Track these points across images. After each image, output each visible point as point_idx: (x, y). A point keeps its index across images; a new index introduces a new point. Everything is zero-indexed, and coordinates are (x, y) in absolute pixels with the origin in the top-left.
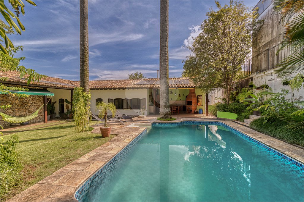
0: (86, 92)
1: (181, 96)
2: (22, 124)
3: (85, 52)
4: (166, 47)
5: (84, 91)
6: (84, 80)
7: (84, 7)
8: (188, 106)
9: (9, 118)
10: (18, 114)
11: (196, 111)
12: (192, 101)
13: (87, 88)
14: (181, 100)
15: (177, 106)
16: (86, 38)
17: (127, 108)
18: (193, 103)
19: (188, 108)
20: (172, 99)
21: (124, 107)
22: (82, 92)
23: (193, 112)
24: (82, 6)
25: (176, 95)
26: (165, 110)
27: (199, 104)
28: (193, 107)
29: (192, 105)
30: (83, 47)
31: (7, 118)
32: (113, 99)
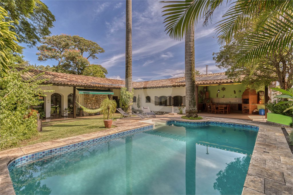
0: (129, 91)
1: (236, 93)
2: (96, 114)
3: (129, 59)
4: (191, 42)
5: (127, 90)
6: (127, 81)
7: (128, 23)
8: (244, 105)
9: (86, 110)
10: (94, 108)
11: (254, 111)
12: (248, 99)
13: (130, 88)
14: (236, 97)
15: (227, 105)
16: (130, 47)
17: (170, 105)
18: (250, 101)
19: (244, 107)
20: (224, 96)
21: (167, 104)
22: (125, 91)
23: (250, 112)
24: (127, 23)
25: (219, 92)
26: (189, 108)
27: (260, 103)
28: (250, 106)
29: (249, 103)
30: (127, 55)
31: (85, 110)
32: (159, 96)
